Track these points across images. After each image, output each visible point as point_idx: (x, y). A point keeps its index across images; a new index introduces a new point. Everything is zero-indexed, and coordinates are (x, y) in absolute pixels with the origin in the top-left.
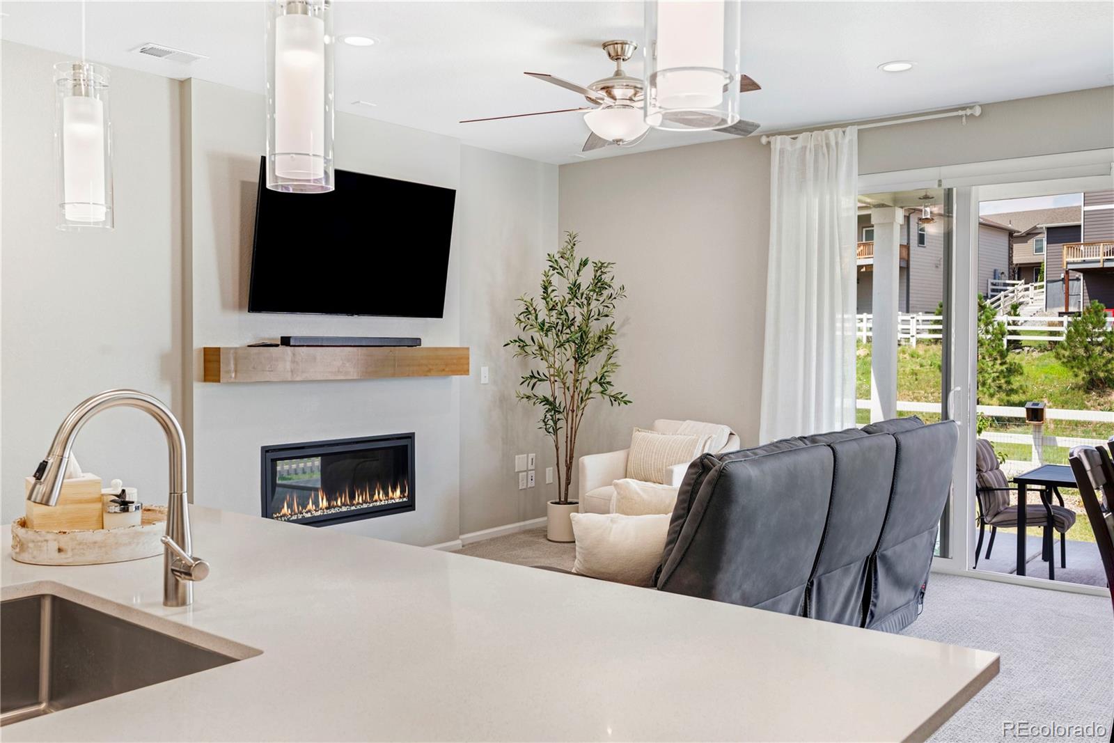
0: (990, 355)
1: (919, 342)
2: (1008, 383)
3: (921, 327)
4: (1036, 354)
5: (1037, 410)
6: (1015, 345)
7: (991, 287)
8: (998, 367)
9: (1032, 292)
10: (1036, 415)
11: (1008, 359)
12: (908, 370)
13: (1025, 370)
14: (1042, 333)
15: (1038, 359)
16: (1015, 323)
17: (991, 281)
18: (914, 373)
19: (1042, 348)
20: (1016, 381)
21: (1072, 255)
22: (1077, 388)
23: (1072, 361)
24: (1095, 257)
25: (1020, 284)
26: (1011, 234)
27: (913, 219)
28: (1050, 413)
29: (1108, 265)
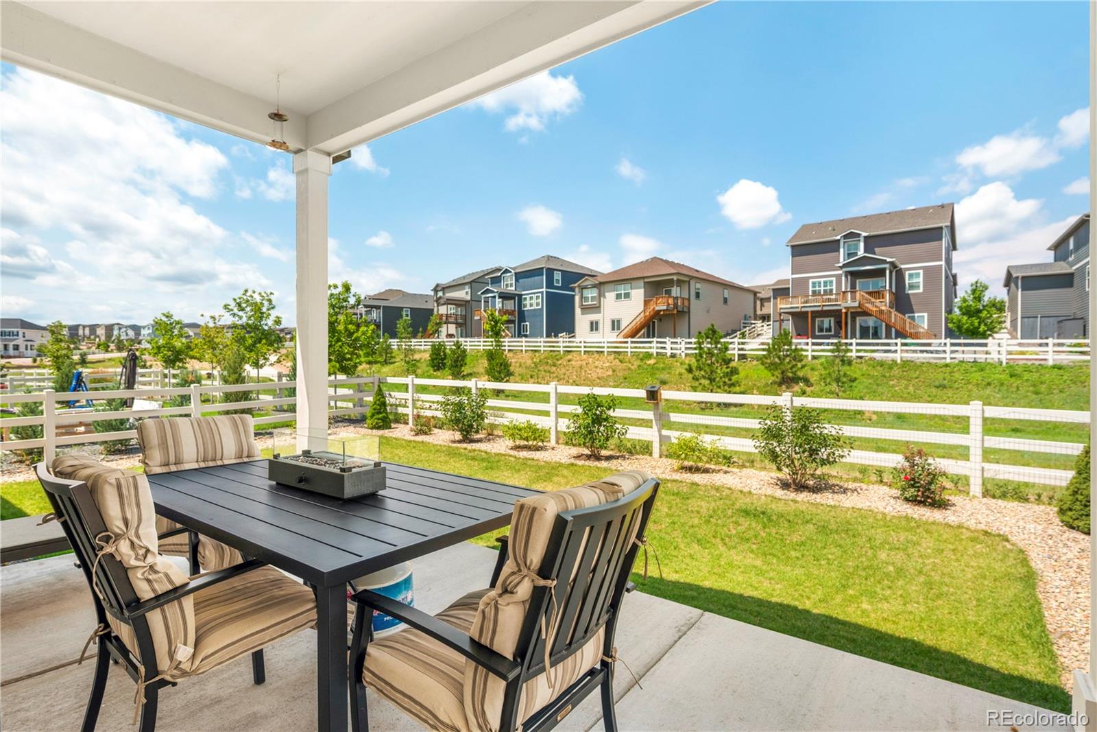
1: (687, 355)
4: (753, 362)
5: (654, 391)
6: (743, 356)
7: (742, 325)
9: (765, 328)
10: (653, 395)
12: (677, 372)
14: (758, 350)
15: (756, 365)
16: (742, 344)
17: (742, 321)
18: (680, 374)
19: (758, 359)
21: (783, 305)
22: (774, 383)
23: (772, 367)
24: (797, 304)
25: (759, 323)
26: (755, 293)
27: (692, 283)
28: (666, 394)
29: (804, 310)
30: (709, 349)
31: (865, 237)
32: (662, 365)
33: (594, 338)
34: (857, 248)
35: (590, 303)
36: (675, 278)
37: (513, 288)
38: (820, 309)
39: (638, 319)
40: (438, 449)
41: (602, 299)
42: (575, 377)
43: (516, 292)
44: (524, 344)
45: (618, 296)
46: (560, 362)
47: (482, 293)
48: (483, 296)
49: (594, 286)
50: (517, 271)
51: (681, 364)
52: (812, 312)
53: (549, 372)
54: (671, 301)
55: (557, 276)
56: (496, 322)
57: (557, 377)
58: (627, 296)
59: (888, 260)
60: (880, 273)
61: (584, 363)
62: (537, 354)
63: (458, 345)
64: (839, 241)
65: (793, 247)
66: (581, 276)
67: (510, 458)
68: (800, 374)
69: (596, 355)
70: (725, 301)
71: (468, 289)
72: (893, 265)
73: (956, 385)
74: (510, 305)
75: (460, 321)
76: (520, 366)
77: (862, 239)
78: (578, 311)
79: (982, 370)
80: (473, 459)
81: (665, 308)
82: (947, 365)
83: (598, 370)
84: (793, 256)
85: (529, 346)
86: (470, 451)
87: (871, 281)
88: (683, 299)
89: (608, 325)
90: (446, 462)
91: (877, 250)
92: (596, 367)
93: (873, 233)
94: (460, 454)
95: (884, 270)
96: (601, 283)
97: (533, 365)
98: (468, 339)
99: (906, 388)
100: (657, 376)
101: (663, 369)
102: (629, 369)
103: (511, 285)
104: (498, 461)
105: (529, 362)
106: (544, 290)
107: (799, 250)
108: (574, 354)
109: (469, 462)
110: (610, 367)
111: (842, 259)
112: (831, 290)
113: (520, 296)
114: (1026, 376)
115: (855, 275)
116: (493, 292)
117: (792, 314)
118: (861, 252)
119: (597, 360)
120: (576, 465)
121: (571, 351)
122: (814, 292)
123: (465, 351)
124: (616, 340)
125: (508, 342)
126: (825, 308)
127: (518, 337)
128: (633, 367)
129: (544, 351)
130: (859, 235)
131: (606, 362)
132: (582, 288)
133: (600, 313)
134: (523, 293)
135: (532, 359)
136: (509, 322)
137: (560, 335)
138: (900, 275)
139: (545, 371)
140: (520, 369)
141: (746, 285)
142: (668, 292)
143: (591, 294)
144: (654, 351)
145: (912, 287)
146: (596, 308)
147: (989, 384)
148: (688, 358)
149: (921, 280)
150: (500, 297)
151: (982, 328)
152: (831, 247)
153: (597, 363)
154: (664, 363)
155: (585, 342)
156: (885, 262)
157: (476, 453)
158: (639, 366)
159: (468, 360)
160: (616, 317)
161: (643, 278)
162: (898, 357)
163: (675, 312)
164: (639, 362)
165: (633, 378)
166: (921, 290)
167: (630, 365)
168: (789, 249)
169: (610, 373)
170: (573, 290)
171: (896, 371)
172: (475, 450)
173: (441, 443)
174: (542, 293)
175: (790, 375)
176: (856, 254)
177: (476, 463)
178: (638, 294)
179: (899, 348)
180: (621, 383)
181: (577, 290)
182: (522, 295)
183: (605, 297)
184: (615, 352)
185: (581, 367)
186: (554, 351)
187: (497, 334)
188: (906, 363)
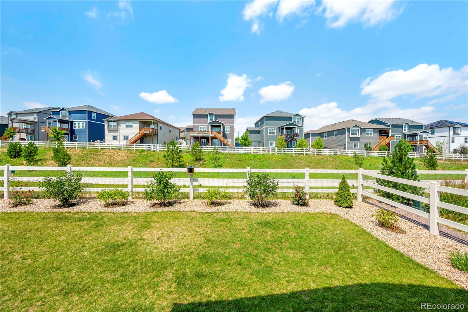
0: (175, 153)
1: (159, 151)
2: (179, 160)
3: (160, 147)
4: (185, 153)
5: (192, 169)
6: (181, 151)
8: (177, 156)
9: (184, 141)
10: (191, 171)
11: (180, 154)
12: (157, 157)
13: (183, 157)
14: (186, 149)
15: (186, 154)
16: (181, 147)
17: (176, 139)
18: (158, 158)
19: (186, 152)
20: (181, 159)
21: (191, 134)
22: (194, 160)
23: (193, 155)
24: (196, 134)
25: (181, 140)
26: (179, 130)
27: (159, 124)
28: (196, 170)
29: (198, 136)
30: (172, 148)
31: (215, 115)
32: (150, 155)
33: (115, 143)
34: (212, 118)
35: (113, 128)
36: (152, 121)
37: (68, 118)
38: (203, 136)
39: (137, 136)
40: (44, 217)
41: (119, 127)
42: (108, 160)
43: (69, 120)
44: (76, 145)
45: (127, 126)
46: (99, 153)
47: (47, 119)
48: (47, 120)
49: (115, 121)
50: (70, 110)
51: (158, 154)
52: (201, 137)
53: (93, 158)
54: (151, 130)
55: (94, 115)
56: (58, 134)
57: (98, 160)
58: (131, 126)
59: (222, 122)
60: (220, 126)
61: (112, 154)
62: (85, 150)
63: (31, 145)
64: (207, 115)
65: (194, 115)
66: (107, 116)
67: (109, 214)
68: (202, 157)
69: (119, 151)
70: (170, 131)
71: (35, 115)
72: (223, 124)
73: (243, 160)
74: (65, 126)
75: (29, 132)
76: (75, 155)
77: (214, 115)
78: (106, 131)
79: (248, 155)
80: (80, 220)
81: (148, 132)
82: (240, 154)
83: (120, 157)
84: (194, 118)
85: (79, 146)
86: (74, 214)
87: (217, 128)
88: (156, 129)
89: (122, 138)
90: (57, 227)
91: (218, 119)
92: (119, 156)
93: (217, 114)
94: (67, 218)
95: (221, 125)
96: (118, 120)
97: (83, 155)
98: (38, 142)
99: (231, 161)
100: (148, 159)
101: (150, 156)
102: (135, 156)
103: (66, 116)
104: (102, 218)
105: (80, 153)
106: (87, 120)
107: (196, 116)
108: (106, 150)
109: (78, 223)
110: (125, 155)
111: (209, 121)
112: (205, 130)
113: (72, 123)
114: (258, 157)
115: (212, 126)
116: (55, 119)
117: (194, 137)
118: (214, 120)
119: (119, 152)
120: (157, 212)
121: (104, 149)
122: (200, 130)
123: (36, 148)
124: (126, 144)
125: (66, 143)
126: (204, 136)
127: (71, 141)
128: (137, 156)
129: (89, 148)
130: (213, 114)
131: (123, 153)
132: (109, 122)
133: (118, 132)
134: (74, 121)
135: (82, 152)
136: (66, 134)
137: (96, 141)
138: (224, 127)
139: (91, 158)
140: (75, 157)
141: (176, 127)
142: (149, 126)
143: (113, 124)
144: (146, 149)
145: (227, 131)
146: (116, 130)
147: (250, 159)
148: (160, 152)
149: (229, 129)
150: (59, 122)
151: (248, 144)
152: (205, 116)
153: (119, 154)
154: (151, 154)
155: (112, 145)
156: (221, 123)
157: (80, 214)
158: (139, 155)
159: (38, 152)
160: (126, 135)
161: (139, 120)
162: (227, 151)
163: (152, 134)
164: (139, 154)
165: (137, 160)
166: (229, 132)
167: (135, 155)
168: (193, 115)
169: (126, 158)
170: (103, 122)
171: (228, 156)
172: (78, 213)
173: (42, 210)
174: (86, 122)
175: (198, 158)
176: (212, 120)
177: (85, 223)
178: (136, 126)
179: (228, 149)
180: (132, 162)
181: (106, 122)
182: (73, 122)
183: (120, 126)
184: (127, 149)
185: (111, 155)
186: (95, 148)
187: (59, 139)
188: (230, 153)
